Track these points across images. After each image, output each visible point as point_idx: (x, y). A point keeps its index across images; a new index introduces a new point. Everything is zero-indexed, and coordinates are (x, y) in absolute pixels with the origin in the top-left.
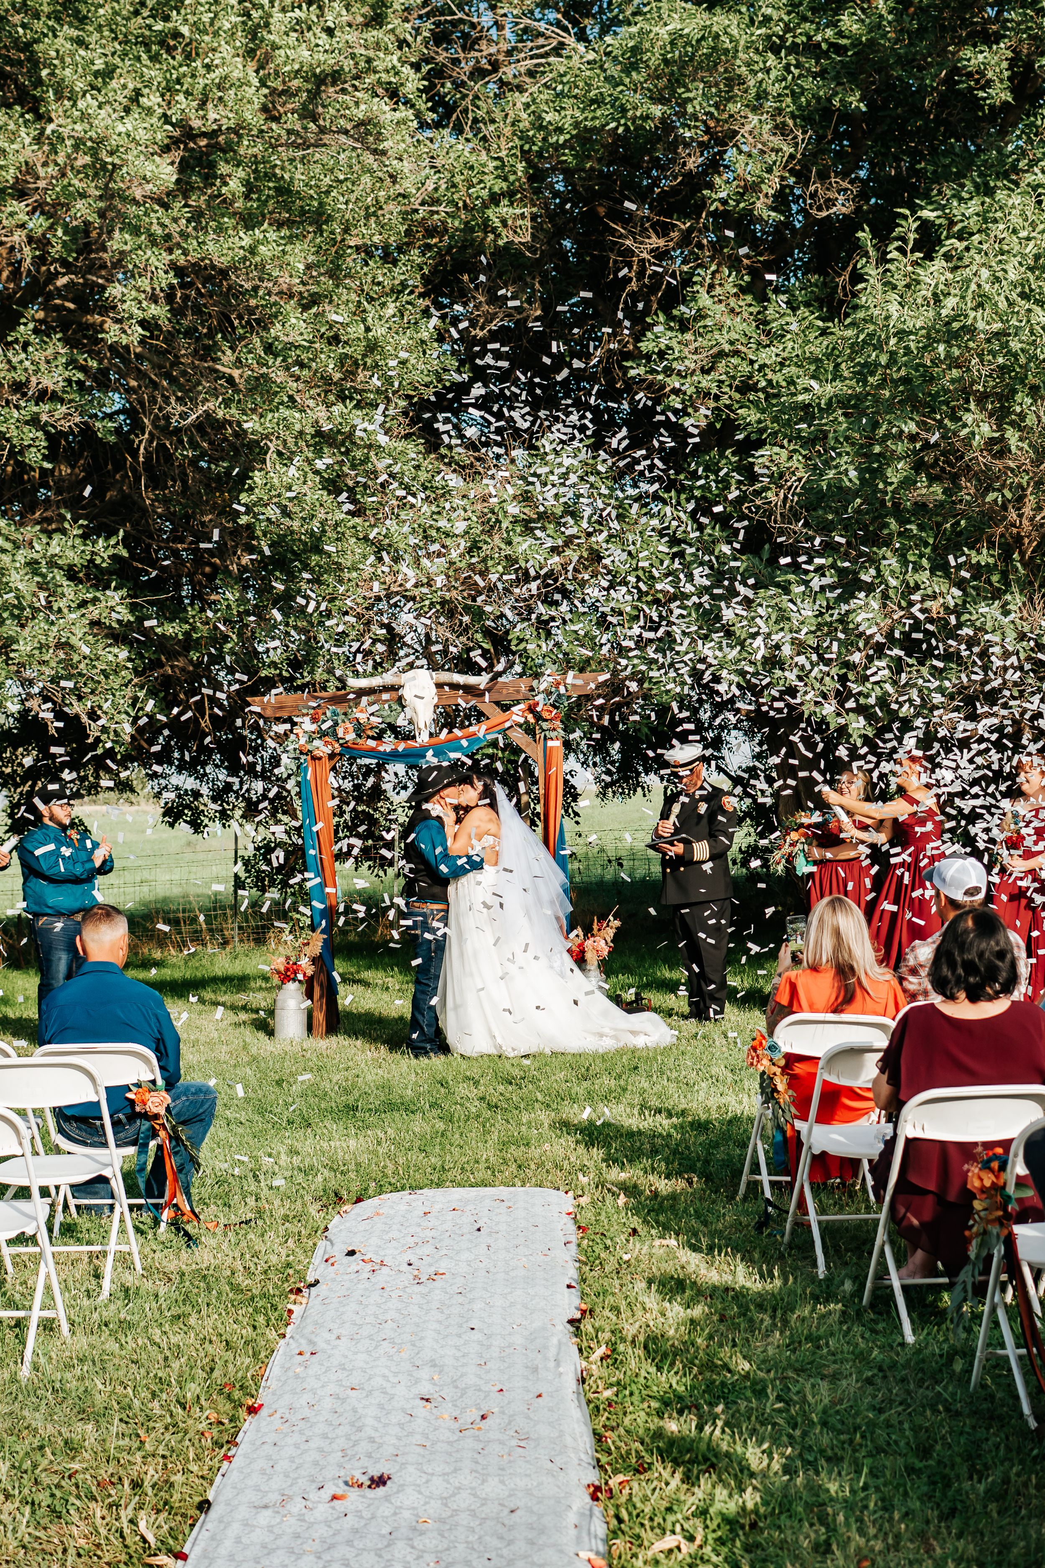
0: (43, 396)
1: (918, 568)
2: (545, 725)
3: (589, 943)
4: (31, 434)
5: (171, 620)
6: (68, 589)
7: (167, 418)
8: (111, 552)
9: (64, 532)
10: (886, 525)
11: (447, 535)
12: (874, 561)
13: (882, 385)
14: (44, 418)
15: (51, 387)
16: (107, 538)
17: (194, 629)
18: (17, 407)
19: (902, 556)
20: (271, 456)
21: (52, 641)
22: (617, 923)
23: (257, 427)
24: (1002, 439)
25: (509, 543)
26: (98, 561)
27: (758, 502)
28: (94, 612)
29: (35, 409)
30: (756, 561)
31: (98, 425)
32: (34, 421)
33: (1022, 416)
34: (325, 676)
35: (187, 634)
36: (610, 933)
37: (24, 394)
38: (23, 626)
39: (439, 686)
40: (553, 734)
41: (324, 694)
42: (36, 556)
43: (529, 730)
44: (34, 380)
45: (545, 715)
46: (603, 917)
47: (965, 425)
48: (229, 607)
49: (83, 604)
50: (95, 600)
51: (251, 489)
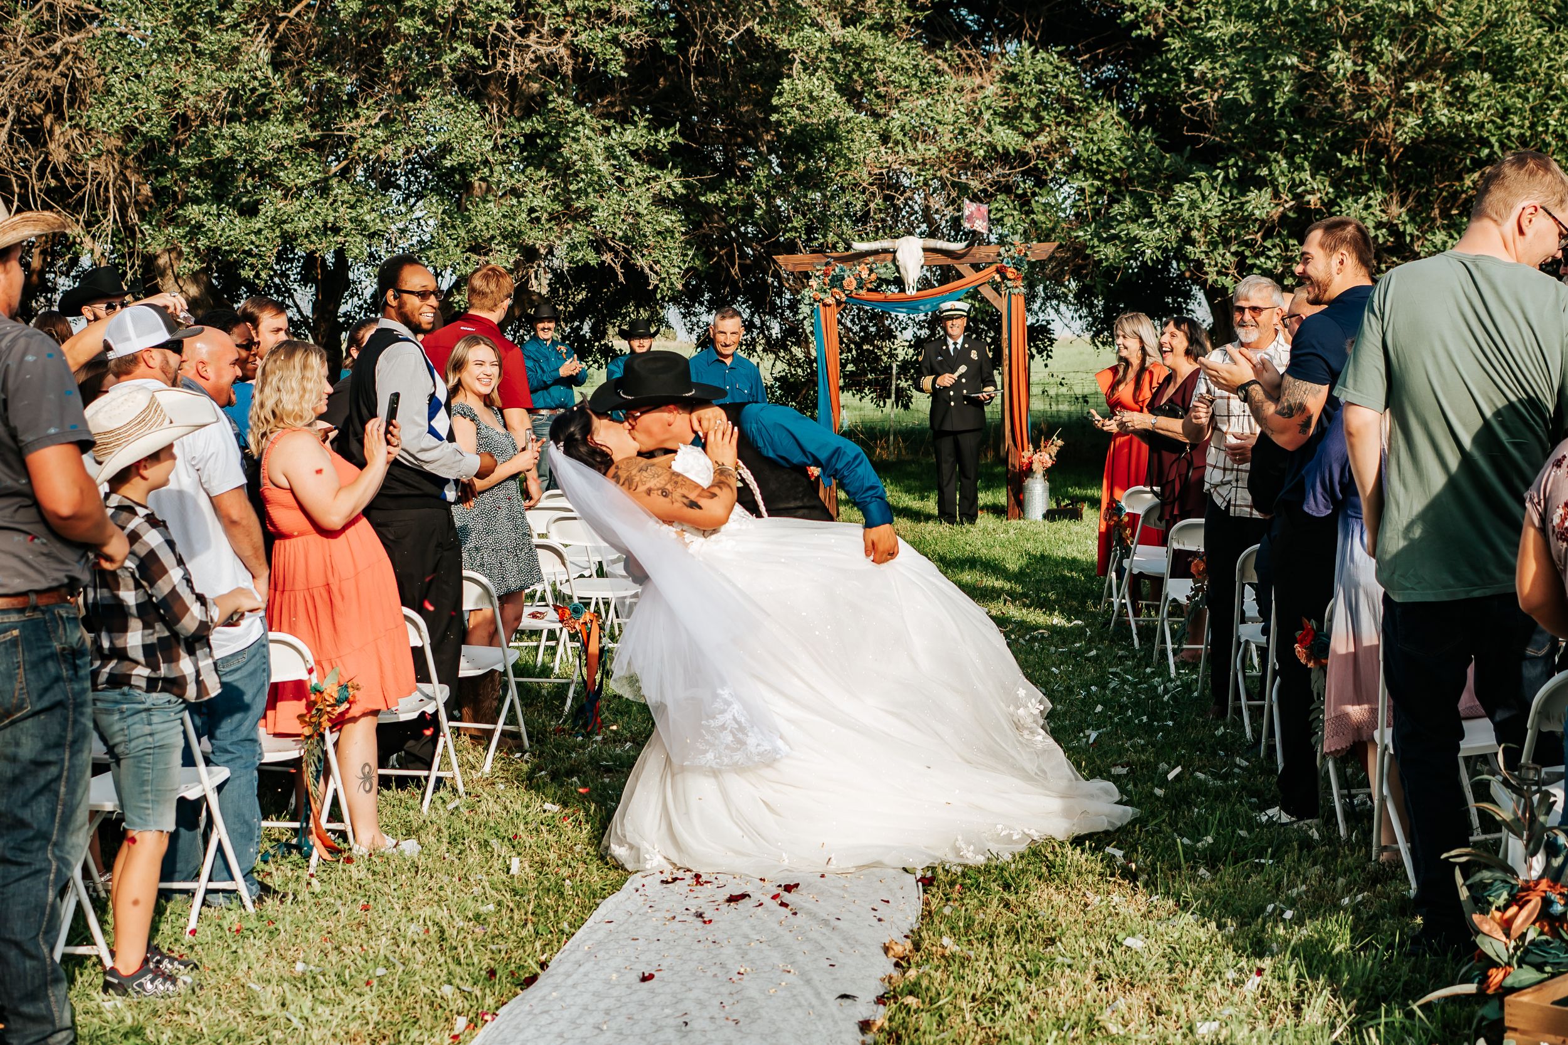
0: (620, 21)
1: (1300, 168)
2: (1009, 284)
3: (1036, 457)
4: (611, 49)
5: (713, 191)
6: (638, 170)
7: (716, 35)
8: (670, 139)
9: (635, 124)
10: (1278, 135)
11: (939, 122)
12: (1267, 162)
13: (1276, 24)
14: (622, 38)
15: (628, 14)
16: (667, 129)
17: (731, 199)
18: (602, 30)
19: (1290, 158)
20: (797, 66)
21: (623, 209)
22: (1060, 443)
23: (786, 43)
24: (1363, 72)
25: (990, 131)
26: (660, 147)
27: (1195, 104)
28: (656, 187)
29: (615, 31)
30: (1179, 159)
31: (663, 42)
32: (615, 40)
33: (1381, 55)
34: (836, 239)
35: (725, 203)
36: (1054, 450)
37: (607, 20)
38: (602, 197)
39: (925, 250)
40: (1016, 291)
41: (834, 254)
42: (612, 142)
43: (996, 288)
44: (614, 8)
45: (1010, 275)
46: (1048, 437)
47: (1333, 62)
48: (759, 182)
49: (647, 180)
50: (656, 178)
51: (780, 94)
